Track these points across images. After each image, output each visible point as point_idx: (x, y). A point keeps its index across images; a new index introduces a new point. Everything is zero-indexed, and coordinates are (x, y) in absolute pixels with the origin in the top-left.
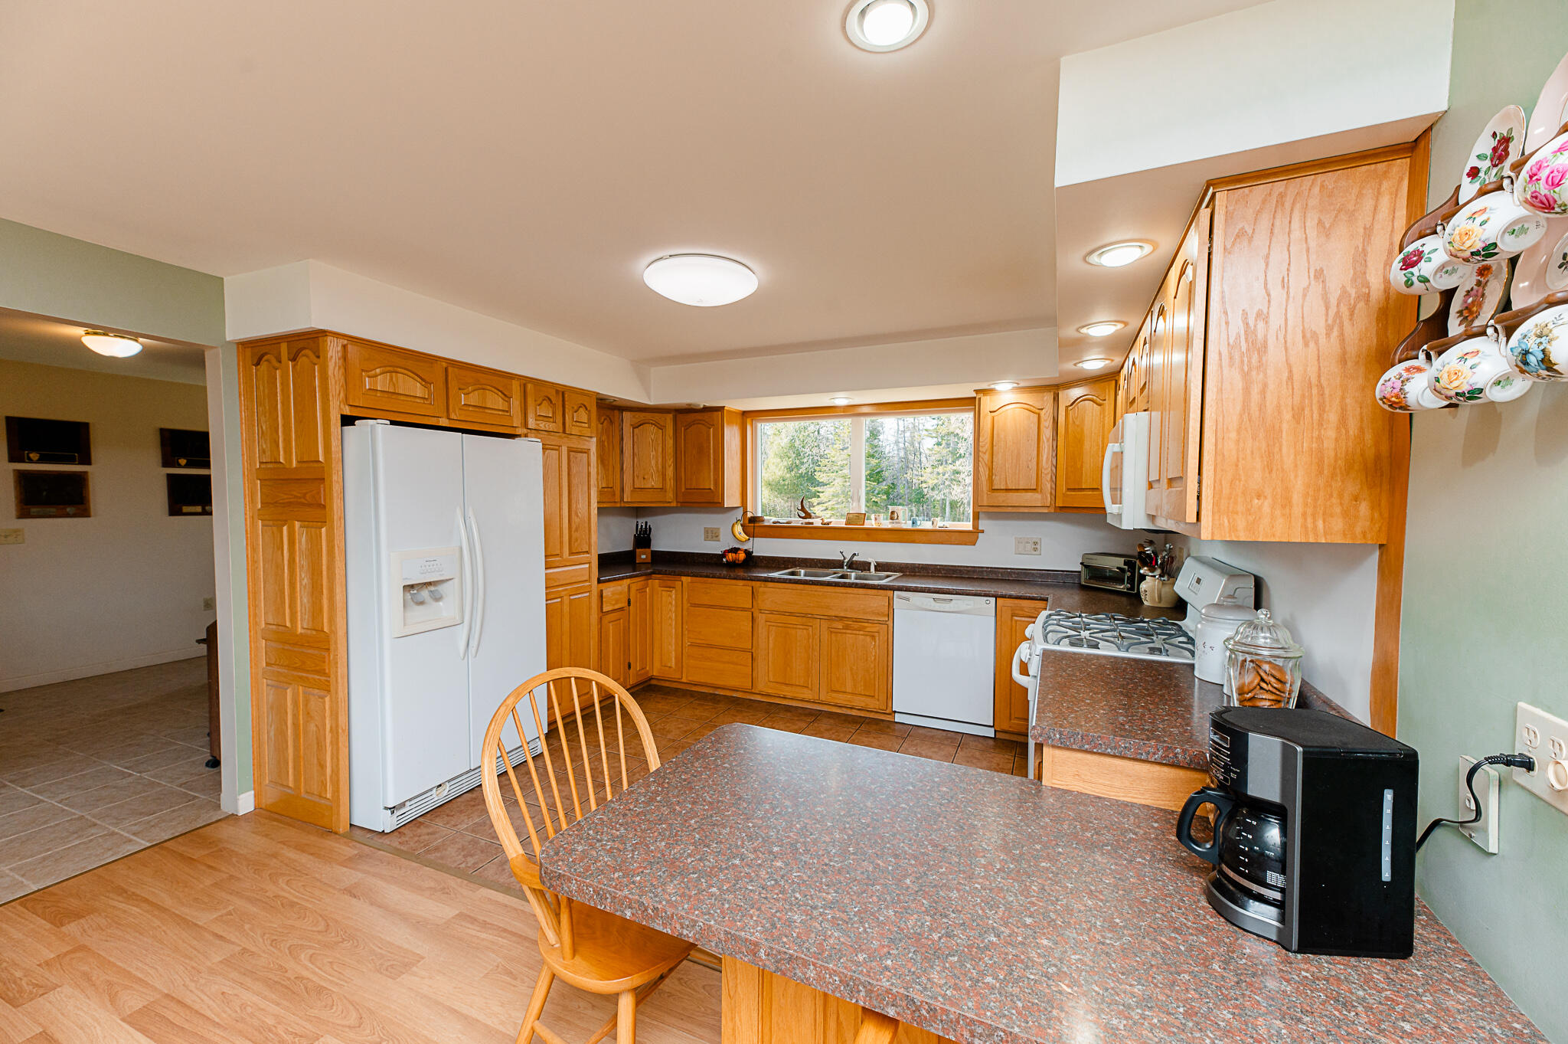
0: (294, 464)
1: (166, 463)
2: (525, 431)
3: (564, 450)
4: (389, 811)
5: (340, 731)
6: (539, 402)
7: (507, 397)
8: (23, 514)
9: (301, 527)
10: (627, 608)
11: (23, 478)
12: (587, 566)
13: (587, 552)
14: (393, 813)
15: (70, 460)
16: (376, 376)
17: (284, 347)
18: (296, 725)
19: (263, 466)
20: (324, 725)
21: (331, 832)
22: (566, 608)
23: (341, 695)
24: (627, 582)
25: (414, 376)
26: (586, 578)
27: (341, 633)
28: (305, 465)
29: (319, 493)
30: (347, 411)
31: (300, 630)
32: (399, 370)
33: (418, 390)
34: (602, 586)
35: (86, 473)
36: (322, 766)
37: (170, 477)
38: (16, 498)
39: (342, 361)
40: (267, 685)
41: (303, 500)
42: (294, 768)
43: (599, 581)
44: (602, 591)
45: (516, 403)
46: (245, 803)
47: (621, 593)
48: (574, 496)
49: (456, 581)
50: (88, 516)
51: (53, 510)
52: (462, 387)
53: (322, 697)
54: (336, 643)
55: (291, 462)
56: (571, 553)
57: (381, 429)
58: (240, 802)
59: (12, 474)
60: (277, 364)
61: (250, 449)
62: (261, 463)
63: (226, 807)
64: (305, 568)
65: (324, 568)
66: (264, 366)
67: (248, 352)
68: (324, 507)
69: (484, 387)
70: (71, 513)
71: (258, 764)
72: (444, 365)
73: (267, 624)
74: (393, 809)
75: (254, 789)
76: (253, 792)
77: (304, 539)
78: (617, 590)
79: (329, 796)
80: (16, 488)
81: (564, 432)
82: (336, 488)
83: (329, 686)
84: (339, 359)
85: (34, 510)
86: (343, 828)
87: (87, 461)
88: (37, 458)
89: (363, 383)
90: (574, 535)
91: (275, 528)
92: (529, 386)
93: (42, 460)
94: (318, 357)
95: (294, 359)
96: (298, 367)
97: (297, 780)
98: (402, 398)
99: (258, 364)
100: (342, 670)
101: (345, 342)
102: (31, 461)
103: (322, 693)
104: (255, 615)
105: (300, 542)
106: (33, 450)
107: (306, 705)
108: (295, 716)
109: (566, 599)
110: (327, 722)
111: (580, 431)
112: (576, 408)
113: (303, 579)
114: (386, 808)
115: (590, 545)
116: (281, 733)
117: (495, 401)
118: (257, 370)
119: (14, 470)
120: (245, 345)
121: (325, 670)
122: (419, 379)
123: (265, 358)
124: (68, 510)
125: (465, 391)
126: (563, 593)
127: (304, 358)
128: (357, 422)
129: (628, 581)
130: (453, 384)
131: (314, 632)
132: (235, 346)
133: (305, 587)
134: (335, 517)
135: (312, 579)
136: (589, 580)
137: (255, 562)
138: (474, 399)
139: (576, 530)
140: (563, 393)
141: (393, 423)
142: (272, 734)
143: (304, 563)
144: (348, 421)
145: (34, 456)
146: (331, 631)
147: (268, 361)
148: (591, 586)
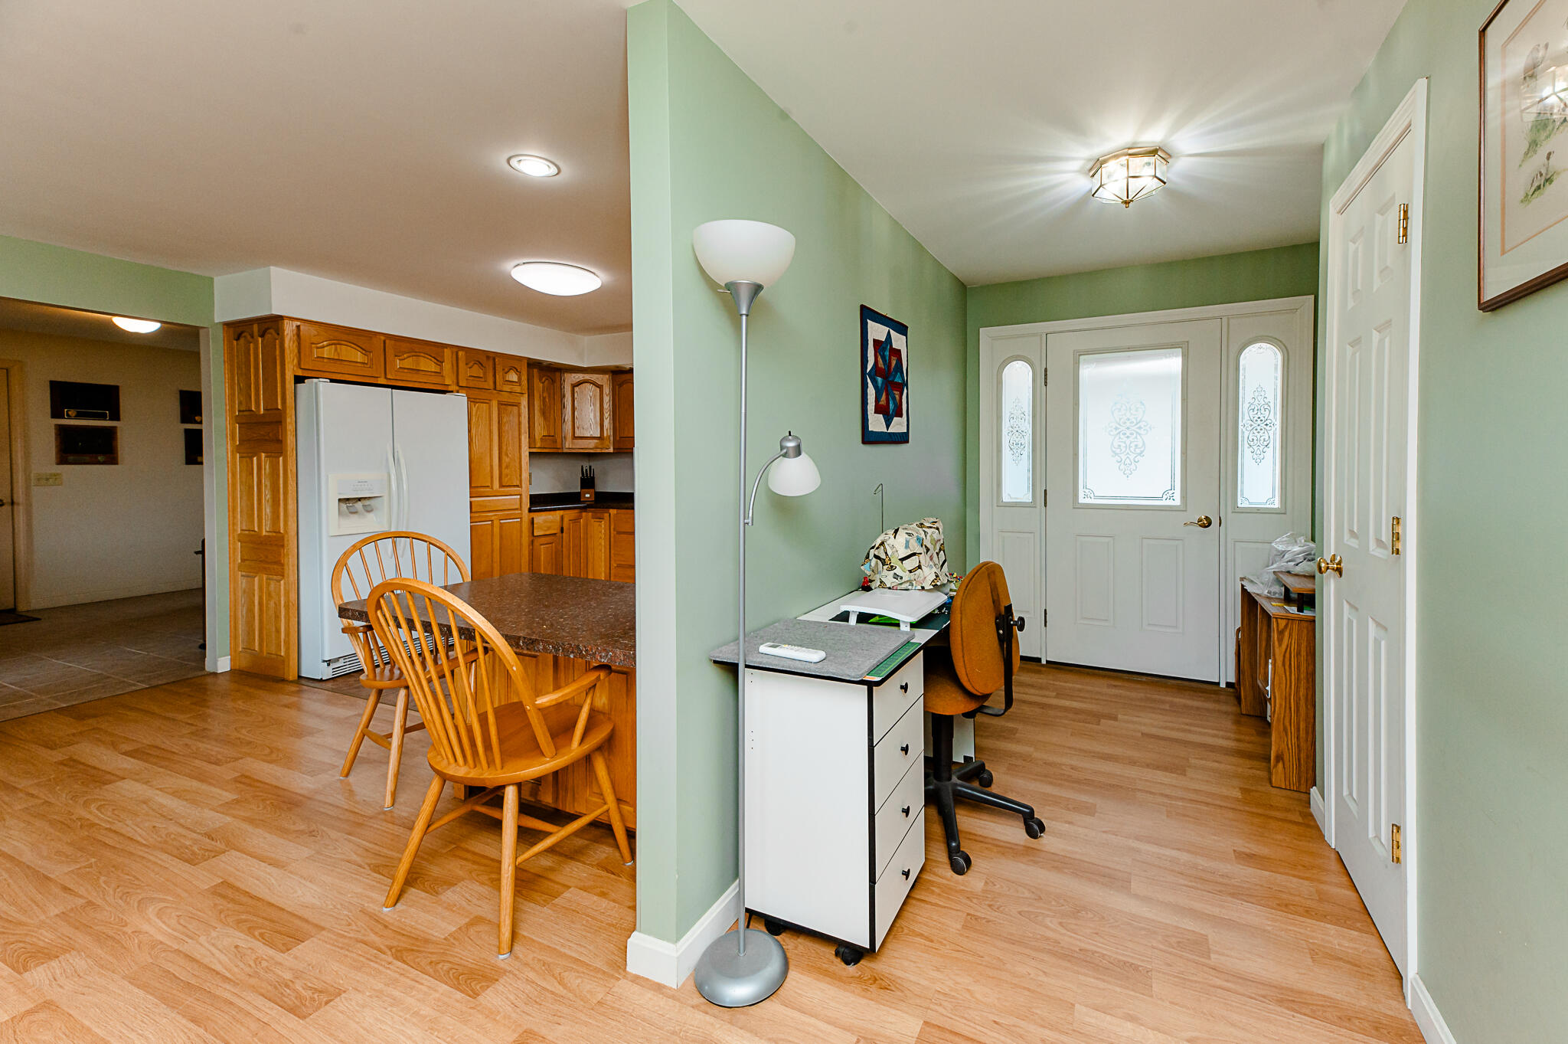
0: (262, 411)
1: (184, 420)
2: (457, 388)
3: (495, 404)
4: (326, 664)
5: (291, 604)
6: (469, 366)
7: (440, 362)
8: (62, 460)
9: (266, 457)
10: (559, 534)
11: (63, 433)
12: (519, 497)
13: (518, 486)
14: (329, 665)
15: (103, 417)
16: (323, 347)
17: (255, 327)
18: (261, 604)
19: (241, 413)
20: (280, 603)
21: (283, 680)
22: (496, 530)
23: (293, 578)
24: (559, 513)
25: (355, 346)
26: (518, 506)
27: (293, 533)
28: (270, 412)
29: (278, 432)
30: (300, 373)
31: (264, 533)
32: (343, 342)
33: (359, 357)
34: (533, 515)
35: (115, 427)
36: (278, 631)
37: (187, 431)
38: (56, 446)
39: (296, 337)
40: (242, 576)
41: (267, 438)
42: (260, 636)
43: (530, 511)
44: (533, 519)
45: (447, 366)
46: (224, 665)
47: (552, 522)
48: (505, 440)
49: (386, 498)
50: (117, 464)
51: (87, 458)
52: (399, 354)
53: (279, 581)
54: (288, 541)
55: (259, 410)
56: (501, 486)
57: (324, 386)
58: (219, 663)
59: (53, 427)
60: (251, 340)
61: (232, 401)
62: (239, 411)
63: (209, 667)
64: (269, 487)
65: (281, 486)
66: (242, 341)
67: (231, 330)
68: (281, 441)
69: (418, 354)
70: (101, 461)
71: (234, 637)
72: (383, 338)
73: (242, 530)
74: (329, 662)
75: (231, 655)
76: (229, 657)
77: (267, 467)
78: (548, 520)
79: (282, 654)
80: (56, 439)
81: (495, 389)
82: (290, 427)
83: (283, 573)
84: (294, 335)
85: (71, 458)
86: (292, 676)
87: (116, 416)
88: (74, 415)
89: (311, 352)
90: (505, 472)
91: (248, 459)
92: (460, 353)
93: (79, 416)
94: (278, 334)
95: (262, 336)
96: (265, 342)
97: (261, 645)
98: (346, 363)
99: (238, 339)
100: (292, 560)
101: (299, 323)
102: (69, 417)
103: (279, 577)
104: (234, 524)
105: (265, 469)
106: (69, 407)
107: (268, 588)
108: (261, 598)
109: (496, 523)
110: (282, 599)
111: (511, 388)
112: (506, 370)
113: (267, 495)
114: (324, 661)
115: (521, 481)
116: (250, 611)
117: (428, 365)
118: (237, 344)
119: (56, 425)
120: (228, 325)
121: (280, 561)
122: (359, 349)
123: (243, 335)
124: (99, 458)
125: (401, 358)
126: (493, 518)
127: (270, 336)
128: (306, 381)
129: (561, 512)
130: (390, 353)
131: (274, 534)
132: (221, 327)
133: (268, 501)
134: (289, 449)
135: (273, 495)
136: (521, 508)
137: (234, 485)
138: (409, 363)
139: (507, 467)
140: (494, 359)
141: (332, 381)
142: (244, 612)
143: (268, 484)
144: (299, 380)
145: (72, 413)
146: (285, 530)
147: (245, 337)
148: (521, 514)
